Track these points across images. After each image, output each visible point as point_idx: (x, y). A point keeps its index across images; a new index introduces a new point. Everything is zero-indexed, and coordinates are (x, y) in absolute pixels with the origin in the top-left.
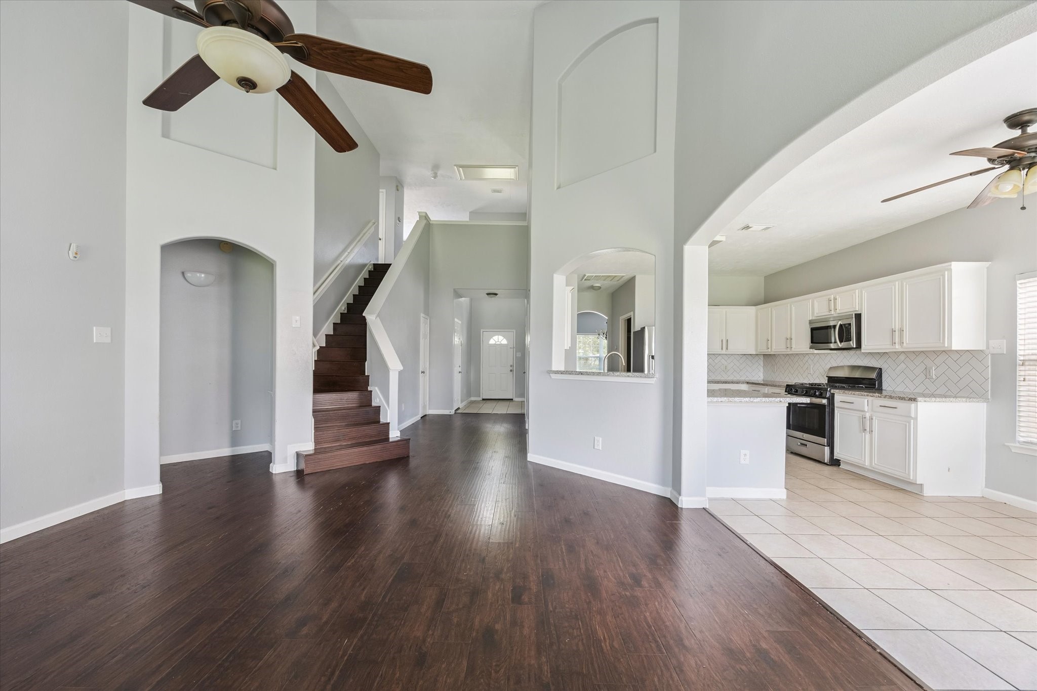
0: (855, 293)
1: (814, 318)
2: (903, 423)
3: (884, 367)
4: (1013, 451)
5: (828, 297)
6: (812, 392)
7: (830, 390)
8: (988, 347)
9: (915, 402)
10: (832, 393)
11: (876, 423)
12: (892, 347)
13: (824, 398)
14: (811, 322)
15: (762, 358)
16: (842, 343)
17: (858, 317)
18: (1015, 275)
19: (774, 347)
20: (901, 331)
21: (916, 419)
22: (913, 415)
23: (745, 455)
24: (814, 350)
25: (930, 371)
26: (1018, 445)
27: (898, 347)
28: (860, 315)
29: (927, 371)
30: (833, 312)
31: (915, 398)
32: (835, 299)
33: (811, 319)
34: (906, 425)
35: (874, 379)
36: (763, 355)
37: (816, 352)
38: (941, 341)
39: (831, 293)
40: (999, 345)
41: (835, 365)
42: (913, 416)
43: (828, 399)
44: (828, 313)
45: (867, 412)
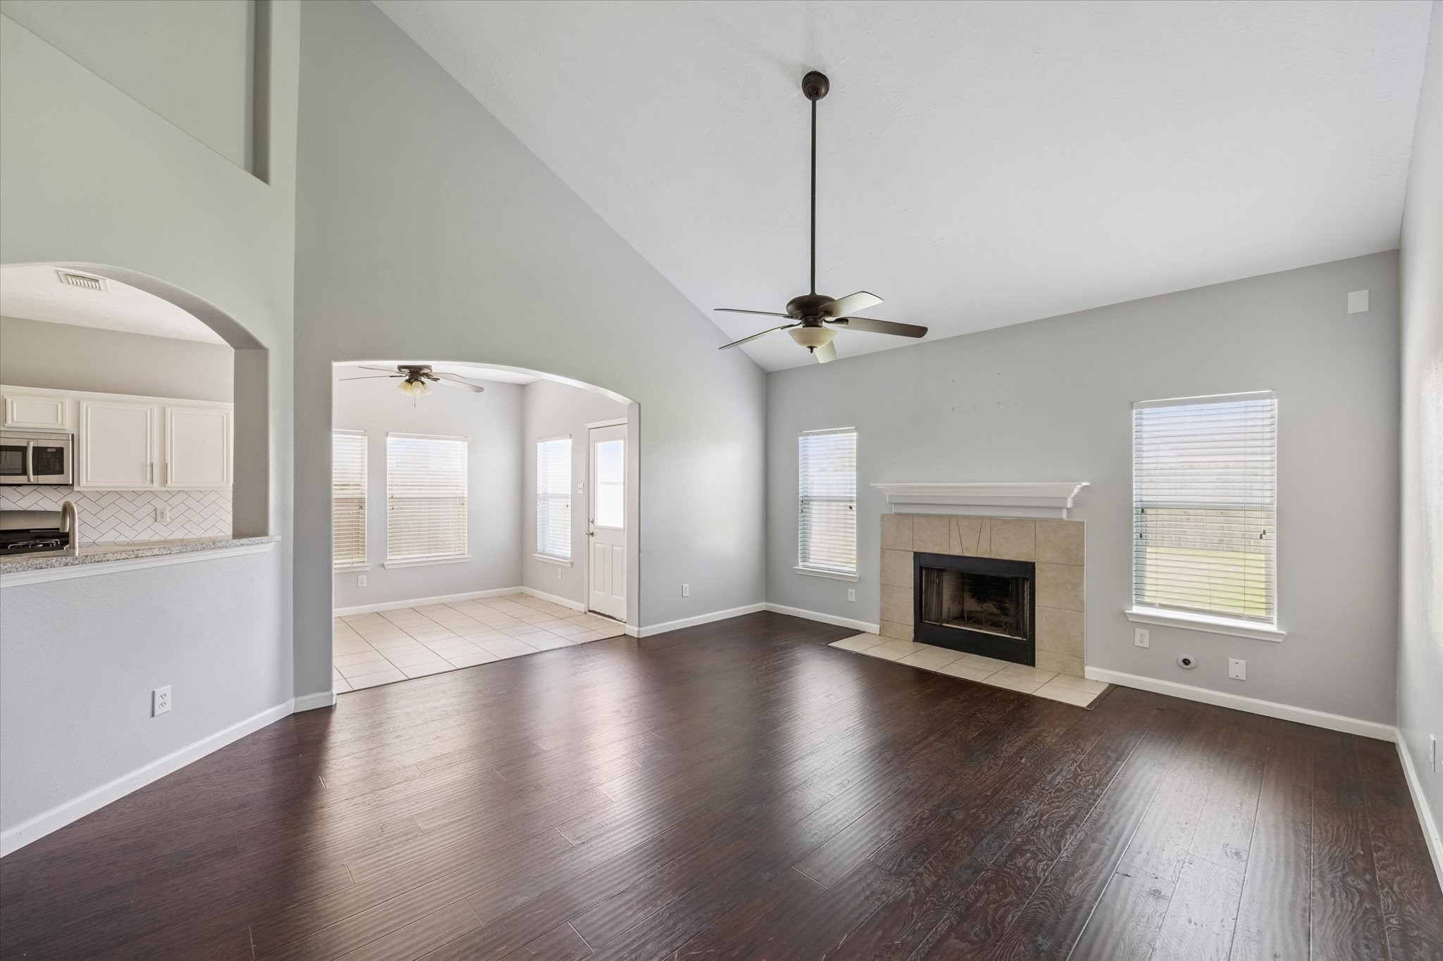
0: (63, 403)
16: (39, 476)
25: (162, 514)
28: (74, 436)
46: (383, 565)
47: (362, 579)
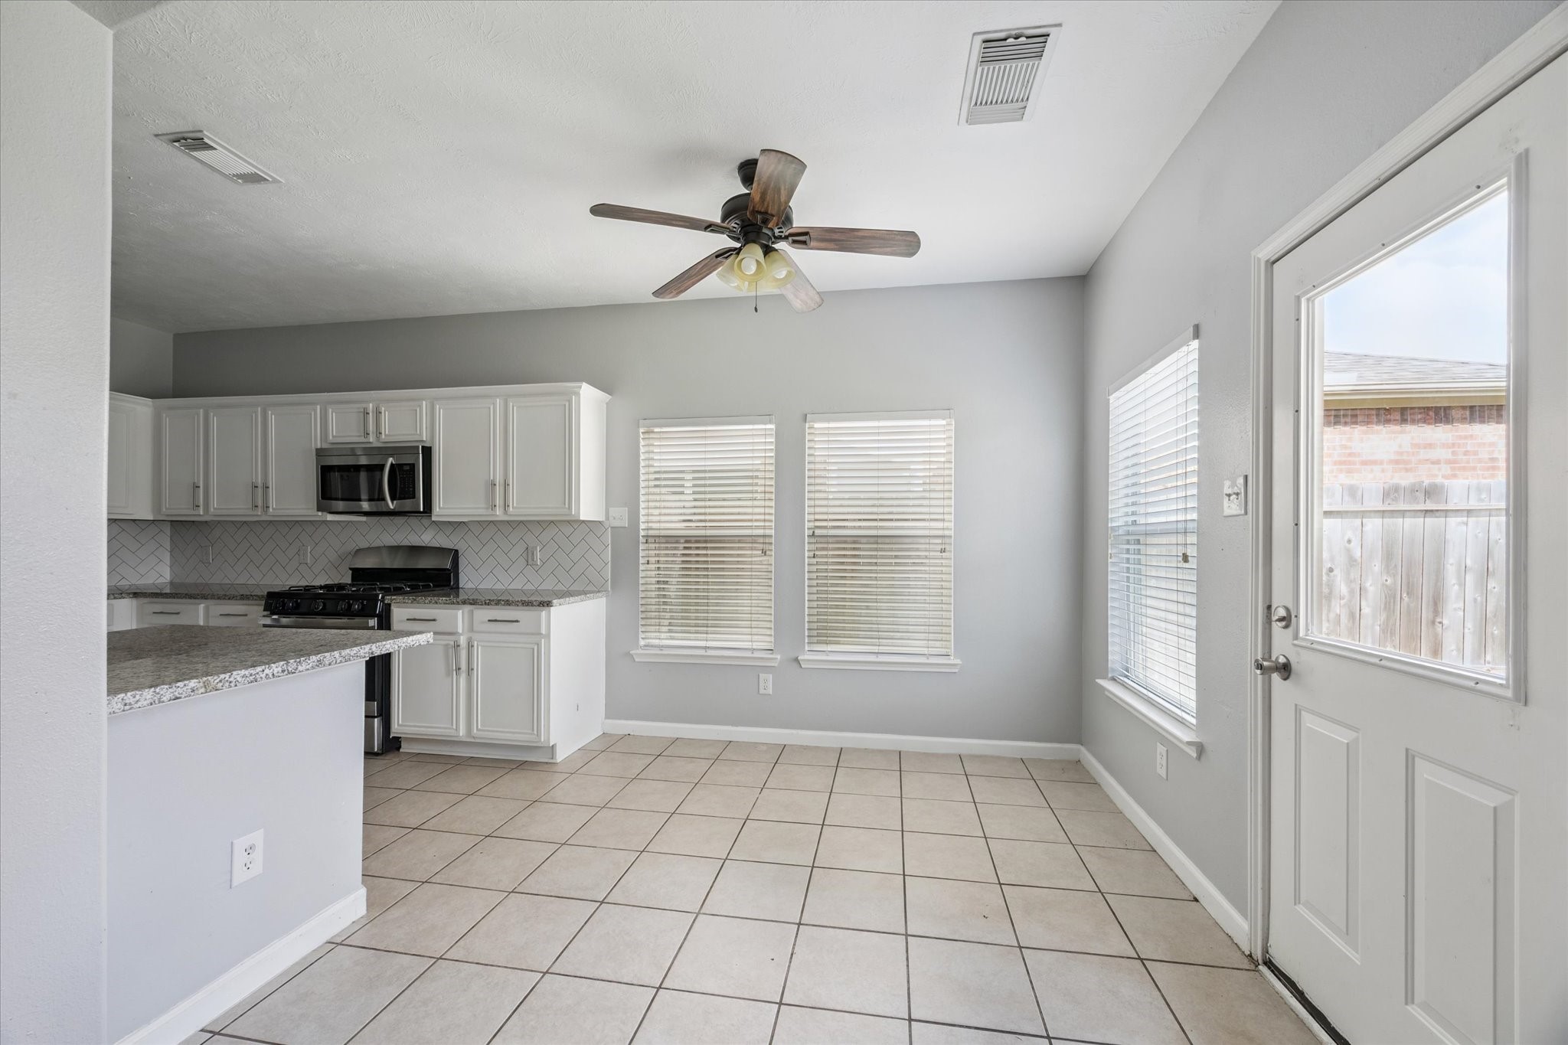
0: (420, 407)
1: (325, 446)
2: (528, 646)
3: (461, 547)
4: (637, 660)
5: (364, 405)
6: (342, 605)
7: (383, 597)
8: (607, 518)
9: (547, 608)
10: (386, 604)
11: (478, 653)
12: (490, 512)
13: (373, 616)
14: (320, 453)
15: (168, 530)
16: (395, 502)
17: (428, 452)
18: (638, 420)
19: (214, 503)
20: (506, 485)
21: (548, 636)
22: (543, 631)
23: (250, 850)
24: (325, 513)
25: (533, 554)
26: (640, 651)
27: (499, 514)
28: (430, 449)
29: (529, 553)
30: (371, 439)
31: (550, 602)
32: (378, 413)
33: (319, 446)
34: (533, 649)
35: (448, 569)
36: (172, 521)
37: (330, 517)
38: (567, 506)
39: (371, 399)
40: (620, 517)
41: (364, 545)
42: (544, 633)
43: (380, 617)
44: (362, 440)
45: (461, 634)
46: (796, 660)
47: (766, 681)
